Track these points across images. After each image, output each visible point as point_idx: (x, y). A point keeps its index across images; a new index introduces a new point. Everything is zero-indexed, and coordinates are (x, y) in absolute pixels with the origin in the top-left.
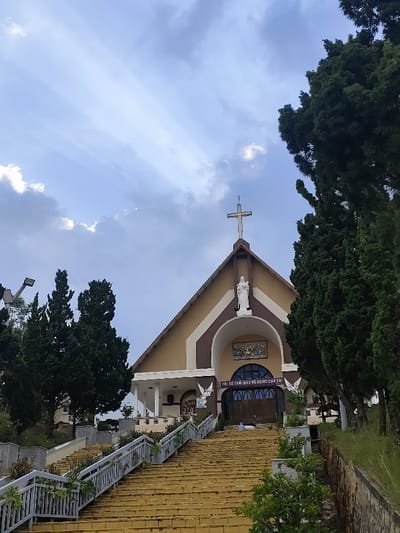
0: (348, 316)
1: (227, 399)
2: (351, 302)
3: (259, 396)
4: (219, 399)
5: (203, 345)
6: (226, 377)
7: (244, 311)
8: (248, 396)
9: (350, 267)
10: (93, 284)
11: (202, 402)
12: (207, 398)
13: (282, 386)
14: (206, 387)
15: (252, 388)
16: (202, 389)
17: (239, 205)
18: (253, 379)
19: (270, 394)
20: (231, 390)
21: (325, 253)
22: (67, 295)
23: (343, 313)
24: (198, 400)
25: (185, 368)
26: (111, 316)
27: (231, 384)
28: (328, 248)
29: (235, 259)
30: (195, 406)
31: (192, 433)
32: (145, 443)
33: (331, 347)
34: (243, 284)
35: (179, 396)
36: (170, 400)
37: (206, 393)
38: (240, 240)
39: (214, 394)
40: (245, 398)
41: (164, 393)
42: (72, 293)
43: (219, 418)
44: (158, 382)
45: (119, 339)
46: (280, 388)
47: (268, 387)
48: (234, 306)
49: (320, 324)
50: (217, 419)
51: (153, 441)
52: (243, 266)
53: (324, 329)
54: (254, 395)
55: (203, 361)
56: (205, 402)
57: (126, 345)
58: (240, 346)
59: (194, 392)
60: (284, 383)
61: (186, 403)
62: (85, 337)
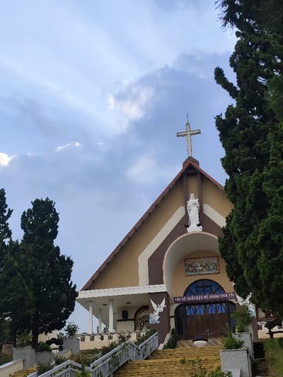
0: (272, 224)
1: (179, 315)
2: (276, 207)
3: (211, 310)
4: (172, 313)
5: (155, 262)
6: (178, 293)
7: (194, 228)
8: (201, 311)
9: (276, 165)
10: (37, 203)
11: (155, 318)
12: (160, 314)
13: (234, 301)
14: (158, 303)
15: (204, 303)
16: (154, 305)
17: (188, 124)
18: (205, 294)
19: (222, 309)
20: (183, 305)
21: (247, 150)
22: (5, 214)
23: (266, 220)
24: (151, 315)
25: (138, 285)
26: (55, 234)
27: (184, 299)
28: (250, 144)
29: (185, 177)
30: (148, 321)
31: (132, 353)
32: (69, 368)
33: (254, 261)
34: (193, 202)
35: (133, 312)
36: (124, 316)
37: (158, 308)
38: (190, 158)
39: (167, 309)
40: (198, 313)
41: (118, 309)
42: (10, 212)
43: (172, 333)
44: (111, 299)
45: (63, 257)
46: (232, 303)
47: (220, 302)
48: (185, 223)
49: (240, 234)
50: (170, 334)
51: (80, 366)
52: (193, 183)
53: (245, 240)
54: (206, 311)
55: (155, 278)
56: (158, 317)
57: (70, 263)
58: (192, 261)
59: (147, 308)
60: (235, 298)
61: (140, 319)
62: (23, 257)
